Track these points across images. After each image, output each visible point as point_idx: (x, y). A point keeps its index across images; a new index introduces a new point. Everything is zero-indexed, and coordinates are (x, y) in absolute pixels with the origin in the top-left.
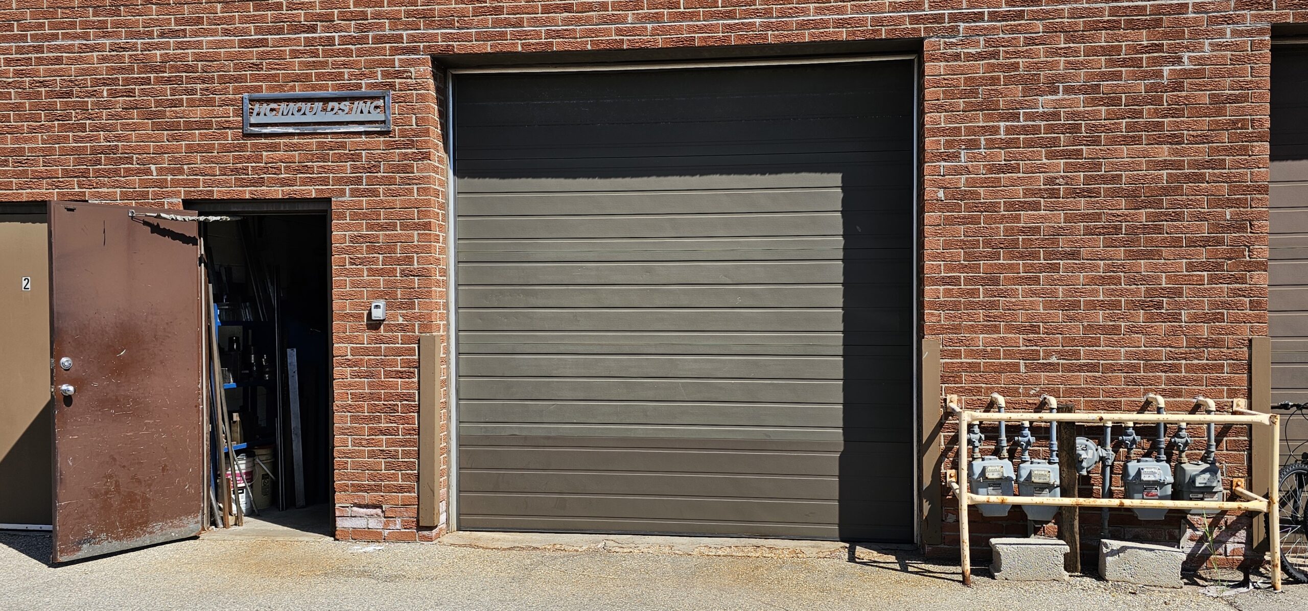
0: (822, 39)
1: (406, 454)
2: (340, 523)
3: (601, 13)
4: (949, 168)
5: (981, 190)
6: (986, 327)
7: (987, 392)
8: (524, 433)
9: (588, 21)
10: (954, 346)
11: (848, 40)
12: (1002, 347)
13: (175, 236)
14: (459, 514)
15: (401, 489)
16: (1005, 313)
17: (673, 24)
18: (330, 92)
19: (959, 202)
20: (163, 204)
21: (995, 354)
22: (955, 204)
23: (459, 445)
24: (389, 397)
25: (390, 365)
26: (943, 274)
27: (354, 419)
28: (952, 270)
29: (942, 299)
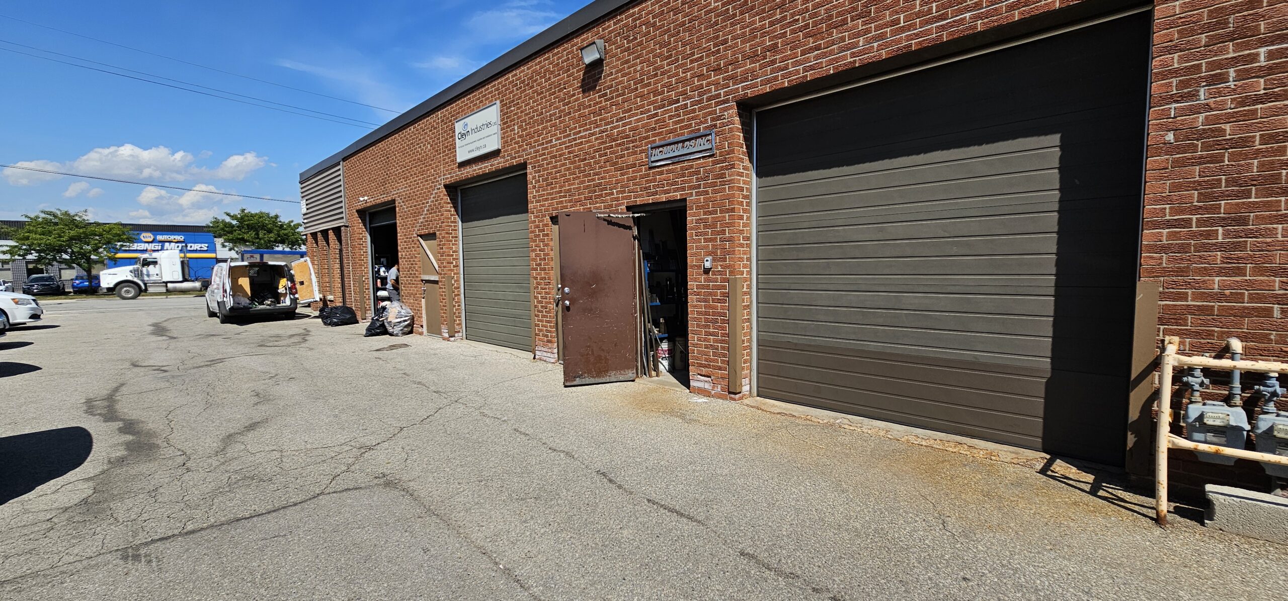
0: (1032, 14)
1: (723, 348)
2: (692, 383)
3: (841, 44)
4: (1183, 108)
5: (1227, 127)
6: (1224, 269)
7: (1222, 336)
8: (795, 341)
9: (831, 53)
10: (1178, 289)
11: (1062, 8)
12: (1247, 290)
13: (620, 226)
14: (758, 387)
15: (720, 368)
16: (1254, 254)
17: (894, 38)
18: (686, 137)
19: (1195, 142)
20: (618, 210)
21: (1239, 298)
22: (1189, 145)
23: (758, 345)
24: (714, 314)
25: (715, 296)
26: (1168, 217)
27: (698, 326)
28: (1182, 211)
29: (1165, 242)
